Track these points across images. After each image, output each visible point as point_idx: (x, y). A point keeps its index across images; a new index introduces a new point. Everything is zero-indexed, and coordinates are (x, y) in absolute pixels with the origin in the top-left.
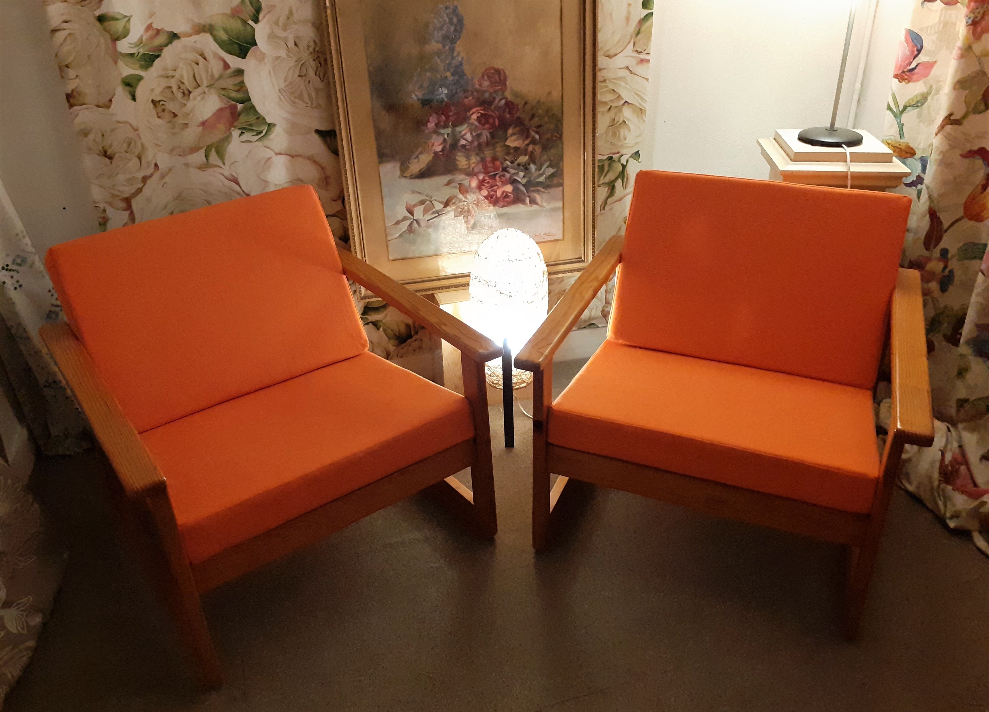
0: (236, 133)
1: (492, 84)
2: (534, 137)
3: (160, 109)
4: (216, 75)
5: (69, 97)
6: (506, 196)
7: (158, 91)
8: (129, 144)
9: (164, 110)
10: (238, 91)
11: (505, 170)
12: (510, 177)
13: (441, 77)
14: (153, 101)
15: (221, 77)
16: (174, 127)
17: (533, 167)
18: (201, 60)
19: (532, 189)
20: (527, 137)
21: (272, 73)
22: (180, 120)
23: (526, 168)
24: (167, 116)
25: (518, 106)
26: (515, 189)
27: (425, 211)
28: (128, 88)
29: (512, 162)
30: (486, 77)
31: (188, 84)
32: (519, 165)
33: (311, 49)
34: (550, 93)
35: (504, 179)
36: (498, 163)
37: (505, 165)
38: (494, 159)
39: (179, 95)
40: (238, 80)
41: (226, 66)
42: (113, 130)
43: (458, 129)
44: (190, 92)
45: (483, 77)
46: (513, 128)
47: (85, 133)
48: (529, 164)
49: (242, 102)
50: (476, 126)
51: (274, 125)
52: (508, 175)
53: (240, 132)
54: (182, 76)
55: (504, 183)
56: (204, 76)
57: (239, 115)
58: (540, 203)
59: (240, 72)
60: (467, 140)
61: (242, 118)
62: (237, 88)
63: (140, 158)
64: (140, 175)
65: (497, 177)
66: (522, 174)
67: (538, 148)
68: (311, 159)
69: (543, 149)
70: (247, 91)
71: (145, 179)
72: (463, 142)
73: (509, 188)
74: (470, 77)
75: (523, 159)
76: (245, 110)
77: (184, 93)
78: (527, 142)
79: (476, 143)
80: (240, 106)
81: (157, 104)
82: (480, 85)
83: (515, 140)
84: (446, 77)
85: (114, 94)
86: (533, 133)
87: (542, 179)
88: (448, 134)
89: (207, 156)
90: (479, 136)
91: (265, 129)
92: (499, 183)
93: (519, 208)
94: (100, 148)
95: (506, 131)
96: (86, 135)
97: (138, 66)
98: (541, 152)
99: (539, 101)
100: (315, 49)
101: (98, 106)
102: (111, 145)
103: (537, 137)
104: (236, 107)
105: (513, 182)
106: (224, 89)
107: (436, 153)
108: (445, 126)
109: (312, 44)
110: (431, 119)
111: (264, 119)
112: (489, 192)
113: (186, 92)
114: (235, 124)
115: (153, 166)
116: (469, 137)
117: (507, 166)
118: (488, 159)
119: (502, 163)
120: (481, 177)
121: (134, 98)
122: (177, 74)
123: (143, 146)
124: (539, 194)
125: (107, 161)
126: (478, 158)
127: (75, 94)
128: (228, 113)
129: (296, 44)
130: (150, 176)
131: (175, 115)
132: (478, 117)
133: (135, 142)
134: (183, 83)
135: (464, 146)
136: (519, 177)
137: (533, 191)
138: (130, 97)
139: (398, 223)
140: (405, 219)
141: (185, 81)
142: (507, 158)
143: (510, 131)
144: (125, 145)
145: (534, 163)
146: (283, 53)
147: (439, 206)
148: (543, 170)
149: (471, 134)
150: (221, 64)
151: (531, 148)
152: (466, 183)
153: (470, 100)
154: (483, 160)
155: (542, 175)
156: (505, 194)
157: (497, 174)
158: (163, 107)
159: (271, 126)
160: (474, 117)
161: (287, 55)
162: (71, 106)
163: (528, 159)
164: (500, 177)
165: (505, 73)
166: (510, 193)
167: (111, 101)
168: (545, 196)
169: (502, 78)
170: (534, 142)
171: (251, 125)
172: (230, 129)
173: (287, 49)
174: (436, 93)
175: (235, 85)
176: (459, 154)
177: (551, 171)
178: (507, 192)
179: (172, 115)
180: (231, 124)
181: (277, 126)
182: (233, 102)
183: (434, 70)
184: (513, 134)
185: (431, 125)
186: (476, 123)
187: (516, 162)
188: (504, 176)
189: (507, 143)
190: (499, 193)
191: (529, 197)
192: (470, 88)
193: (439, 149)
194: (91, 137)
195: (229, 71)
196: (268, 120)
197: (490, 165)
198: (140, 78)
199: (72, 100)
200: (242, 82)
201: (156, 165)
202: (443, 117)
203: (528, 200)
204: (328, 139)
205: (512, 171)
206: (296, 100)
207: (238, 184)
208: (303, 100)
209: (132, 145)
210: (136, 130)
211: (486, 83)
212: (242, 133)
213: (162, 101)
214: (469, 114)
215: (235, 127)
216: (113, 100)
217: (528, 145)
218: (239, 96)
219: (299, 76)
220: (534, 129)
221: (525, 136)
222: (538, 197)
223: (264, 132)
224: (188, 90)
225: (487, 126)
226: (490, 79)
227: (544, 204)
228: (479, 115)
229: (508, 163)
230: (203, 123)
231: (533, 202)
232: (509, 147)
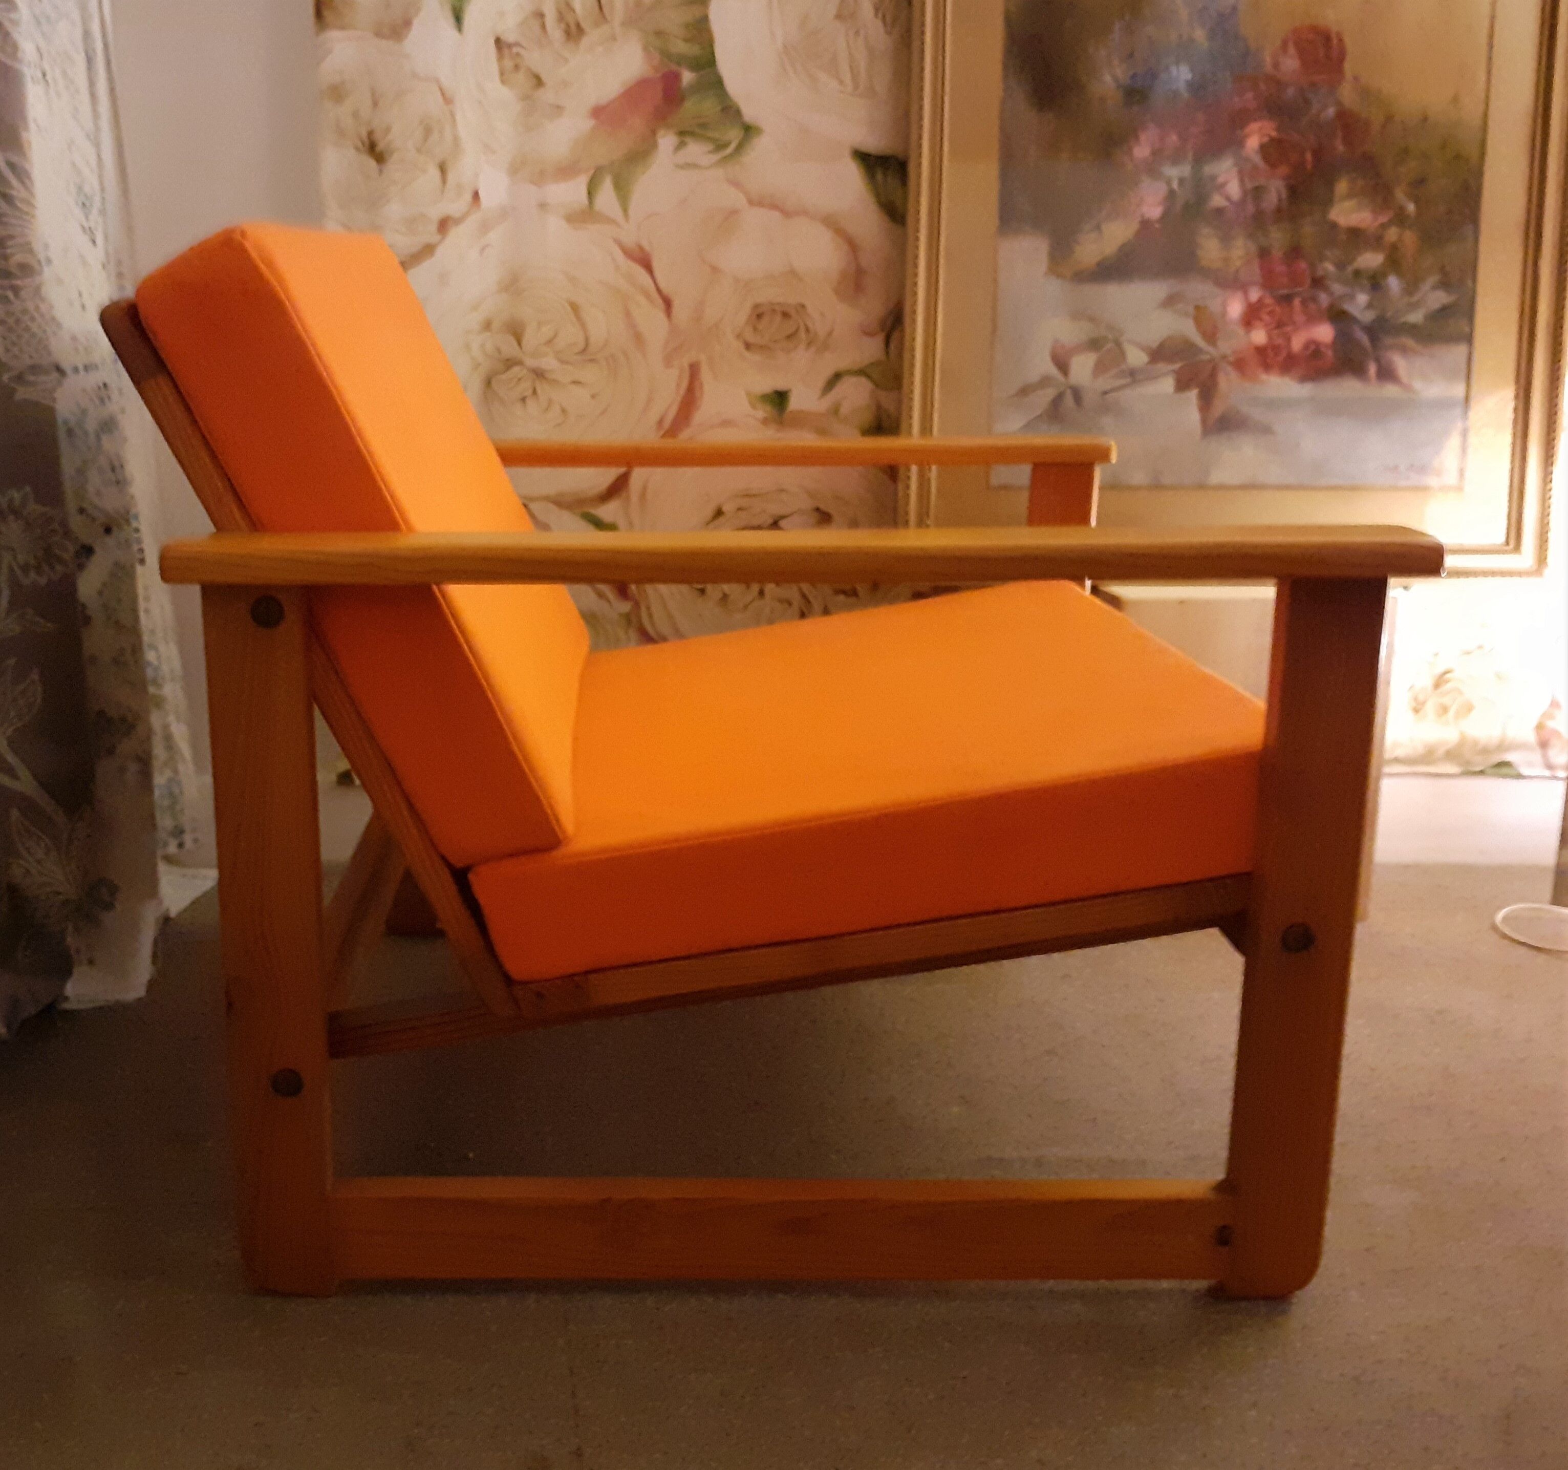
0: (666, 141)
1: (1309, 66)
2: (1402, 209)
3: (509, 62)
5: (321, 5)
6: (1314, 351)
7: (514, 19)
8: (428, 131)
10: (690, 39)
11: (1318, 283)
12: (1331, 307)
13: (1181, 36)
14: (498, 41)
15: (655, 5)
16: (532, 110)
19: (1388, 341)
20: (1385, 206)
21: (775, 1)
22: (547, 95)
23: (1375, 282)
24: (522, 81)
25: (1368, 125)
26: (1344, 338)
27: (1100, 368)
29: (1341, 266)
30: (1292, 50)
31: (582, 12)
32: (1357, 273)
34: (1455, 99)
35: (1312, 306)
36: (1303, 265)
37: (1320, 273)
38: (1294, 252)
39: (556, 34)
40: (695, 12)
42: (400, 94)
43: (1209, 169)
44: (582, 31)
45: (1284, 48)
46: (1351, 179)
47: (337, 93)
48: (1384, 275)
49: (695, 65)
50: (1255, 168)
51: (760, 130)
52: (1325, 299)
53: (677, 139)
55: (1312, 319)
57: (684, 97)
58: (1405, 379)
60: (1228, 198)
61: (690, 106)
62: (691, 32)
63: (443, 169)
64: (436, 213)
65: (1297, 302)
66: (1363, 298)
67: (1410, 238)
68: (831, 222)
69: (1425, 241)
70: (712, 41)
71: (444, 225)
72: (1217, 201)
73: (1324, 333)
74: (1251, 42)
75: (1371, 260)
76: (697, 88)
77: (568, 33)
78: (1383, 219)
79: (1250, 208)
80: (688, 77)
81: (506, 51)
82: (1276, 65)
83: (1353, 210)
84: (1191, 40)
85: (417, 11)
86: (1402, 198)
87: (1416, 317)
88: (1181, 181)
89: (591, 194)
90: (1257, 192)
91: (736, 137)
92: (1299, 317)
93: (1348, 387)
94: (364, 134)
95: (1330, 185)
96: (339, 98)
98: (1419, 249)
99: (1426, 118)
101: (378, 34)
102: (389, 130)
103: (1411, 207)
104: (678, 78)
105: (1338, 316)
106: (659, 34)
107: (1145, 224)
108: (1176, 160)
110: (1142, 136)
111: (739, 111)
112: (1270, 337)
113: (573, 28)
114: (669, 120)
115: (468, 197)
116: (1234, 189)
117: (1327, 275)
118: (1277, 253)
119: (1312, 266)
120: (1255, 295)
121: (458, 23)
123: (456, 139)
124: (1405, 357)
125: (372, 163)
126: (1253, 248)
127: (336, 2)
128: (657, 90)
130: (458, 221)
131: (539, 82)
132: (1263, 146)
133: (441, 130)
134: (571, 9)
135: (1219, 211)
136: (1356, 306)
137: (1390, 346)
138: (451, 20)
139: (1024, 391)
140: (1045, 381)
141: (577, 5)
142: (1328, 253)
143: (1342, 186)
144: (419, 133)
145: (1400, 274)
147: (1136, 357)
148: (1420, 293)
149: (1242, 181)
151: (1392, 234)
152: (1214, 306)
153: (1246, 100)
154: (1264, 253)
155: (1414, 306)
156: (1313, 347)
157: (1298, 292)
158: (518, 59)
159: (751, 132)
160: (1253, 143)
162: (322, 26)
163: (1385, 261)
164: (1304, 303)
165: (1341, 40)
166: (1326, 345)
167: (407, 23)
168: (1420, 363)
169: (1334, 54)
170: (1400, 219)
171: (703, 126)
172: (655, 132)
174: (1164, 74)
175: (687, 25)
176: (1206, 231)
177: (1438, 299)
178: (1319, 344)
179: (536, 81)
180: (661, 120)
181: (766, 131)
182: (675, 67)
184: (1349, 195)
185: (1141, 151)
186: (1257, 159)
187: (1350, 269)
188: (1314, 299)
189: (1331, 216)
190: (1297, 343)
191: (1378, 360)
192: (1250, 71)
193: (1154, 211)
194: (350, 103)
196: (749, 117)
197: (1280, 268)
199: (327, 14)
200: (705, 19)
201: (476, 195)
202: (1174, 136)
203: (1373, 369)
204: (879, 176)
205: (1338, 288)
206: (821, 75)
207: (648, 267)
208: (836, 77)
209: (434, 135)
210: (448, 100)
211: (1291, 64)
212: (681, 145)
213: (518, 44)
214: (1240, 133)
215: (668, 127)
216: (415, 20)
217: (1384, 226)
218: (691, 51)
219: (839, 16)
220: (1406, 187)
221: (1379, 201)
222: (1400, 363)
223: (733, 146)
224: (578, 25)
225: (1283, 170)
226: (1302, 53)
227: (1417, 385)
228: (1266, 139)
229: (1329, 267)
230: (597, 112)
231: (1387, 374)
232: (1334, 226)
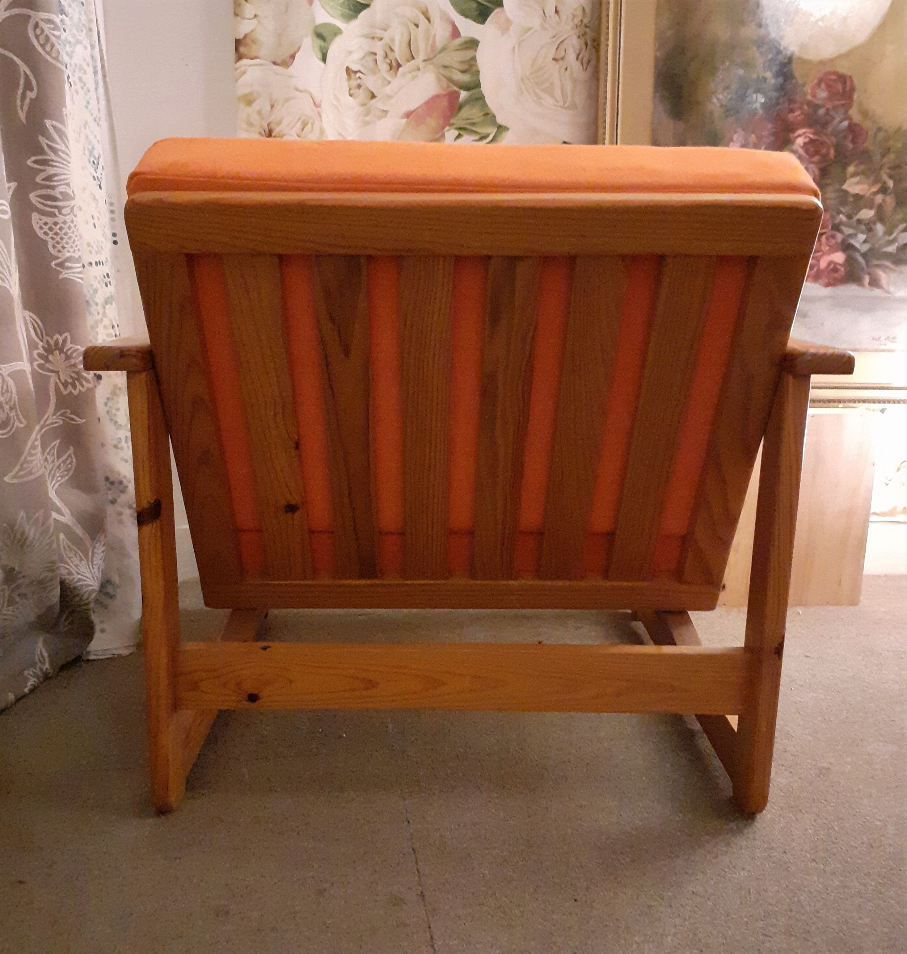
0: (450, 134)
1: (832, 95)
2: (885, 183)
3: (354, 83)
4: (439, 44)
5: (238, 43)
6: (833, 268)
7: (357, 56)
8: (304, 124)
9: (359, 86)
10: (463, 72)
11: (836, 228)
12: (843, 242)
13: (758, 76)
14: (348, 69)
15: (444, 49)
16: (368, 113)
17: (880, 228)
18: (422, 21)
19: (876, 262)
20: (875, 182)
21: (516, 48)
22: (377, 104)
23: (869, 228)
24: (361, 94)
25: (867, 133)
26: (850, 261)
28: (319, 42)
29: (850, 217)
30: (823, 86)
31: (399, 53)
32: (859, 221)
33: (577, 21)
35: (833, 242)
36: (827, 216)
37: (837, 221)
39: (383, 66)
40: (468, 54)
41: (456, 33)
42: (287, 100)
44: (399, 66)
45: (819, 85)
46: (855, 166)
47: (249, 100)
48: (875, 223)
49: (467, 88)
50: (800, 157)
51: (506, 129)
52: (839, 237)
53: (456, 133)
54: (392, 40)
55: (833, 249)
56: (422, 46)
57: (461, 107)
58: (885, 286)
59: (473, 44)
61: (465, 113)
62: (465, 67)
66: (862, 237)
67: (890, 201)
69: (897, 204)
70: (478, 72)
73: (839, 257)
74: (800, 81)
75: (867, 214)
76: (467, 101)
77: (390, 65)
78: (874, 189)
80: (463, 95)
81: (353, 75)
82: (814, 96)
83: (857, 183)
84: (764, 79)
85: (299, 49)
86: (885, 177)
87: (892, 249)
91: (492, 133)
92: (825, 248)
93: (851, 289)
94: (265, 125)
95: (844, 167)
96: (249, 103)
97: (339, 12)
98: (894, 208)
99: (899, 129)
100: (582, 21)
101: (275, 63)
102: (280, 123)
103: (891, 183)
104: (458, 95)
105: (847, 247)
106: (445, 67)
109: (580, 13)
110: (735, 137)
111: (494, 117)
113: (394, 64)
114: (452, 121)
117: (841, 223)
119: (833, 217)
121: (324, 60)
122: (386, 36)
123: (322, 132)
124: (885, 272)
127: (248, 40)
128: (445, 103)
129: (557, 12)
131: (373, 96)
132: (805, 144)
133: (313, 124)
134: (392, 50)
136: (858, 241)
137: (878, 266)
138: (320, 55)
141: (396, 48)
142: (842, 209)
143: (851, 169)
144: (299, 125)
145: (883, 222)
146: (536, 22)
148: (894, 235)
150: (449, 29)
151: (879, 198)
153: (796, 115)
155: (892, 242)
156: (832, 266)
157: (825, 233)
158: (359, 81)
159: (501, 129)
160: (800, 141)
161: (542, 25)
162: (240, 57)
163: (875, 215)
164: (827, 239)
165: (852, 81)
166: (840, 265)
167: (293, 57)
168: (893, 275)
169: (848, 88)
170: (884, 190)
171: (473, 124)
172: (443, 128)
173: (544, 17)
174: (748, 99)
175: (463, 62)
177: (904, 237)
178: (836, 264)
179: (370, 95)
180: (447, 122)
181: (510, 131)
182: (456, 88)
183: (747, 65)
184: (854, 175)
185: (735, 146)
186: (802, 151)
187: (855, 219)
188: (833, 237)
189: (845, 187)
190: (824, 263)
191: (869, 274)
192: (798, 98)
194: (256, 106)
195: (458, 41)
196: (500, 120)
198: (337, 32)
199: (242, 49)
200: (474, 58)
202: (753, 136)
203: (867, 279)
205: (848, 231)
206: (543, 95)
208: (553, 96)
209: (309, 127)
210: (317, 105)
211: (823, 94)
212: (459, 136)
213: (360, 71)
214: (792, 136)
215: (451, 125)
216: (297, 55)
217: (875, 193)
218: (466, 78)
219: (554, 59)
220: (888, 171)
221: (872, 178)
222: (883, 276)
223: (491, 137)
224: (397, 61)
225: (816, 159)
226: (829, 87)
227: (892, 289)
228: (807, 140)
229: (842, 217)
230: (408, 115)
231: (875, 283)
232: (846, 192)
